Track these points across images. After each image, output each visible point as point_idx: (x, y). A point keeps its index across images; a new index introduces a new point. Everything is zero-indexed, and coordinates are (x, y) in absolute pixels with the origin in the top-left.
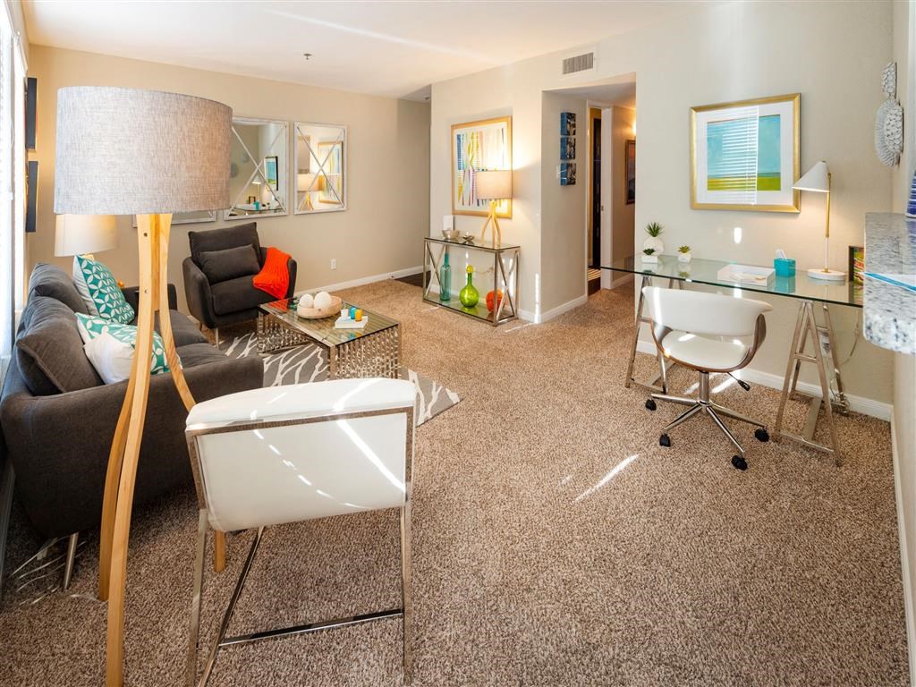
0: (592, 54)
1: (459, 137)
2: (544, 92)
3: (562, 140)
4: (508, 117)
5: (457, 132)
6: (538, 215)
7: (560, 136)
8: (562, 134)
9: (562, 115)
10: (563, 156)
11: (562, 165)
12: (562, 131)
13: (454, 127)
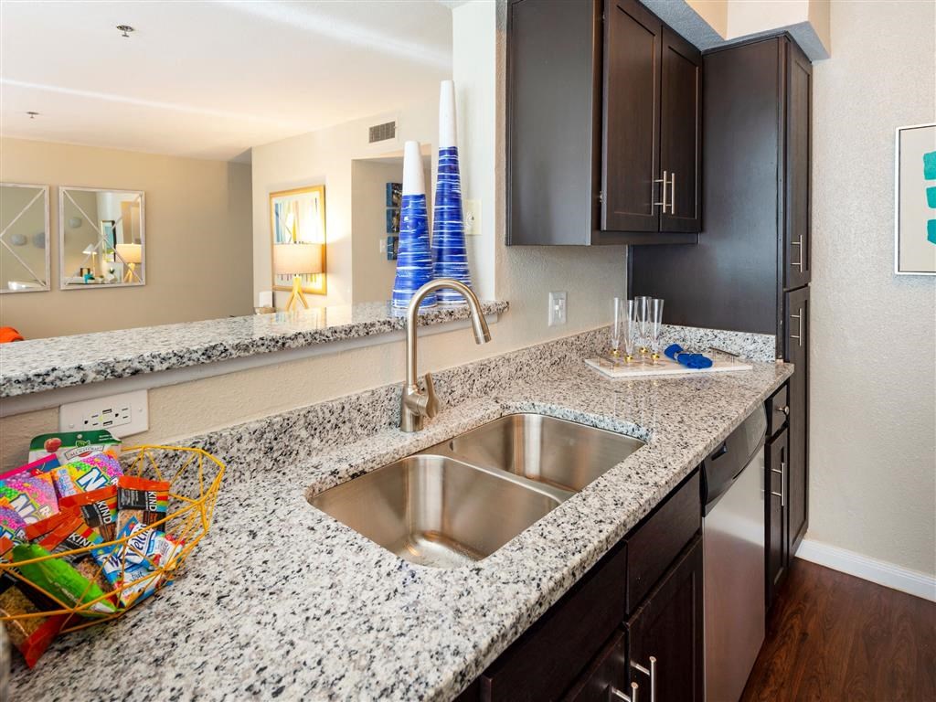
0: (394, 123)
1: (277, 205)
2: (354, 160)
3: (388, 212)
4: (320, 186)
5: (275, 200)
6: (350, 291)
7: (386, 208)
8: (388, 205)
9: (388, 185)
10: (390, 229)
11: (389, 238)
12: (387, 203)
13: (272, 195)
